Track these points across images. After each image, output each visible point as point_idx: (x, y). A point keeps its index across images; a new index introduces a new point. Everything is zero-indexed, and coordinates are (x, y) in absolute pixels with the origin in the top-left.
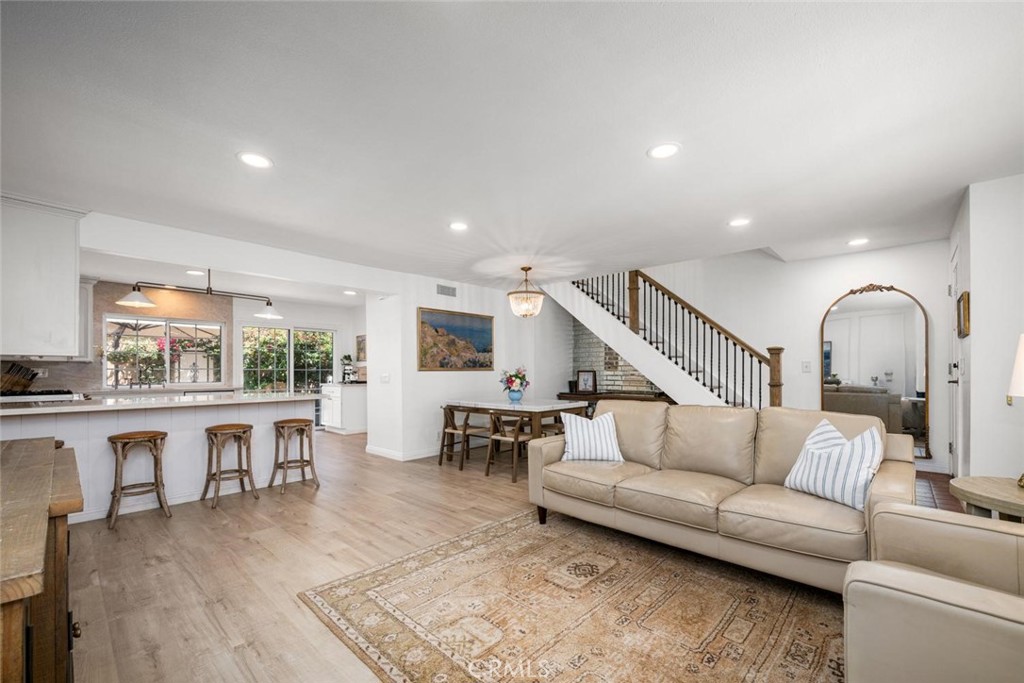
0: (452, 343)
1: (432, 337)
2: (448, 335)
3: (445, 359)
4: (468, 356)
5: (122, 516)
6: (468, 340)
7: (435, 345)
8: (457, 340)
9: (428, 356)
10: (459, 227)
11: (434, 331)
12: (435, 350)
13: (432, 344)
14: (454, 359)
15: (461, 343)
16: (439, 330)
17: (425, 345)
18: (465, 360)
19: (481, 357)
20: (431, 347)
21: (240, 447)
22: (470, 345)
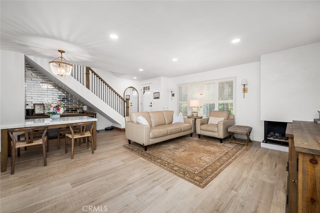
10: (114, 37)
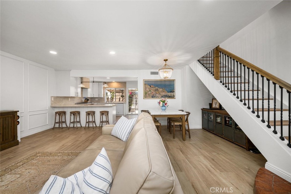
0: (157, 90)
1: (149, 88)
2: (155, 87)
3: (154, 95)
4: (164, 94)
5: (71, 127)
6: (164, 89)
7: (150, 91)
8: (159, 89)
9: (147, 94)
11: (149, 86)
12: (150, 92)
13: (149, 91)
14: (157, 95)
15: (161, 90)
16: (151, 86)
17: (146, 91)
18: (162, 95)
19: (169, 94)
20: (148, 92)
21: (92, 117)
22: (164, 90)
